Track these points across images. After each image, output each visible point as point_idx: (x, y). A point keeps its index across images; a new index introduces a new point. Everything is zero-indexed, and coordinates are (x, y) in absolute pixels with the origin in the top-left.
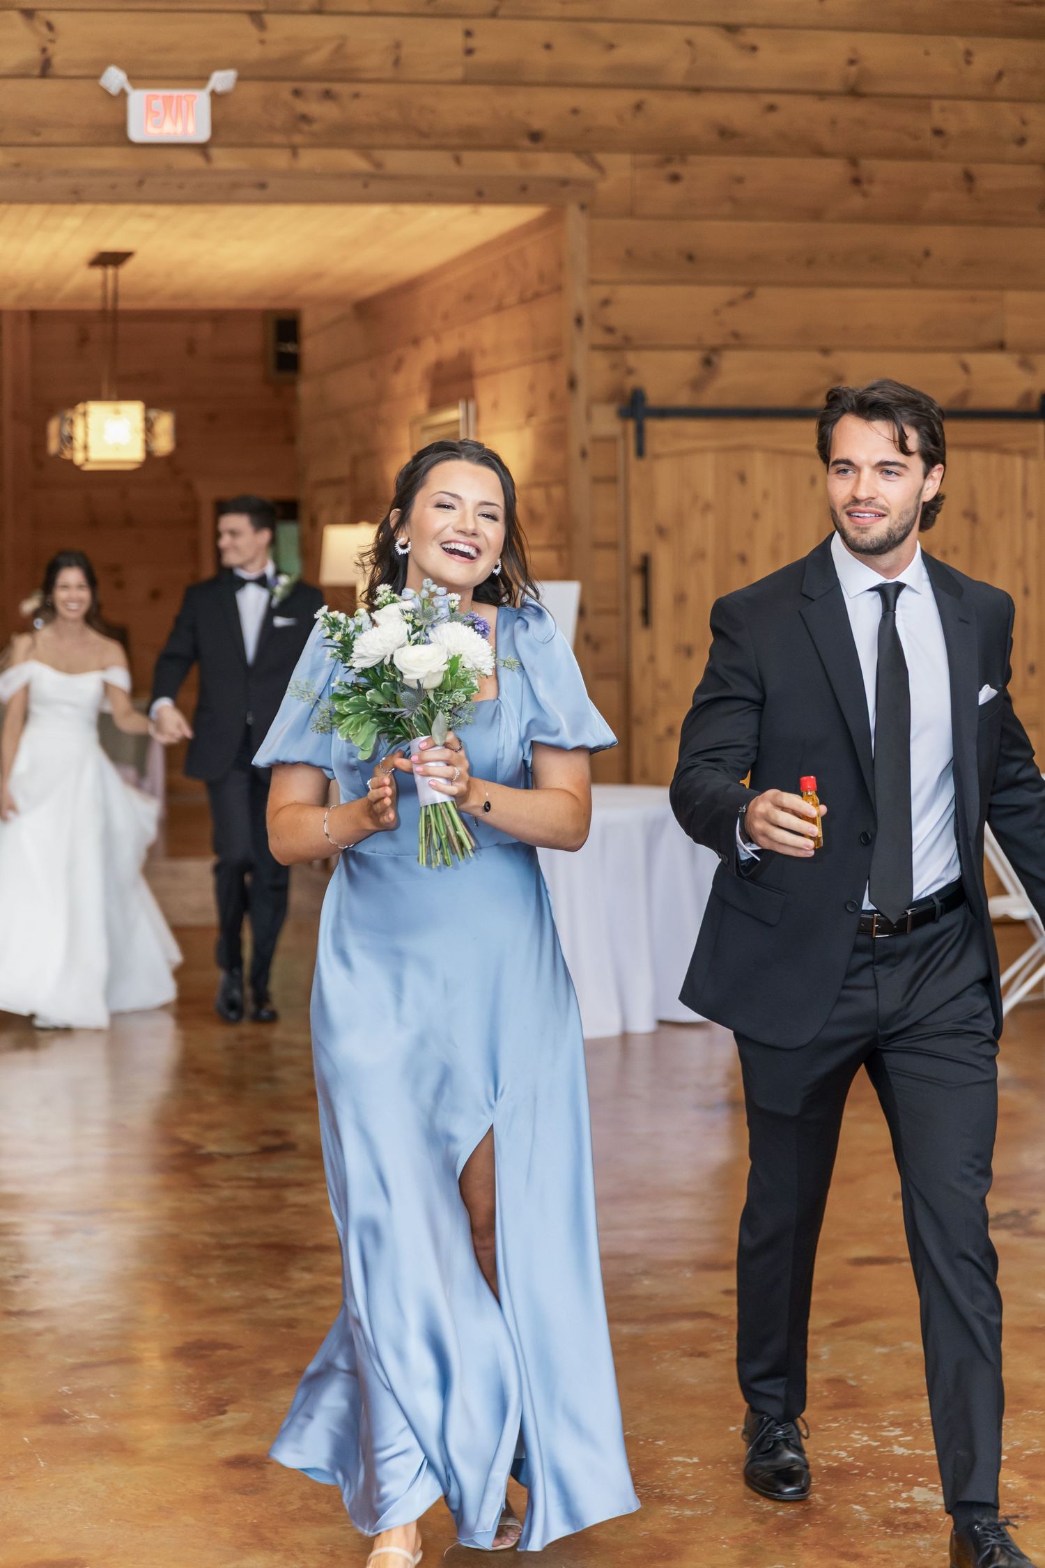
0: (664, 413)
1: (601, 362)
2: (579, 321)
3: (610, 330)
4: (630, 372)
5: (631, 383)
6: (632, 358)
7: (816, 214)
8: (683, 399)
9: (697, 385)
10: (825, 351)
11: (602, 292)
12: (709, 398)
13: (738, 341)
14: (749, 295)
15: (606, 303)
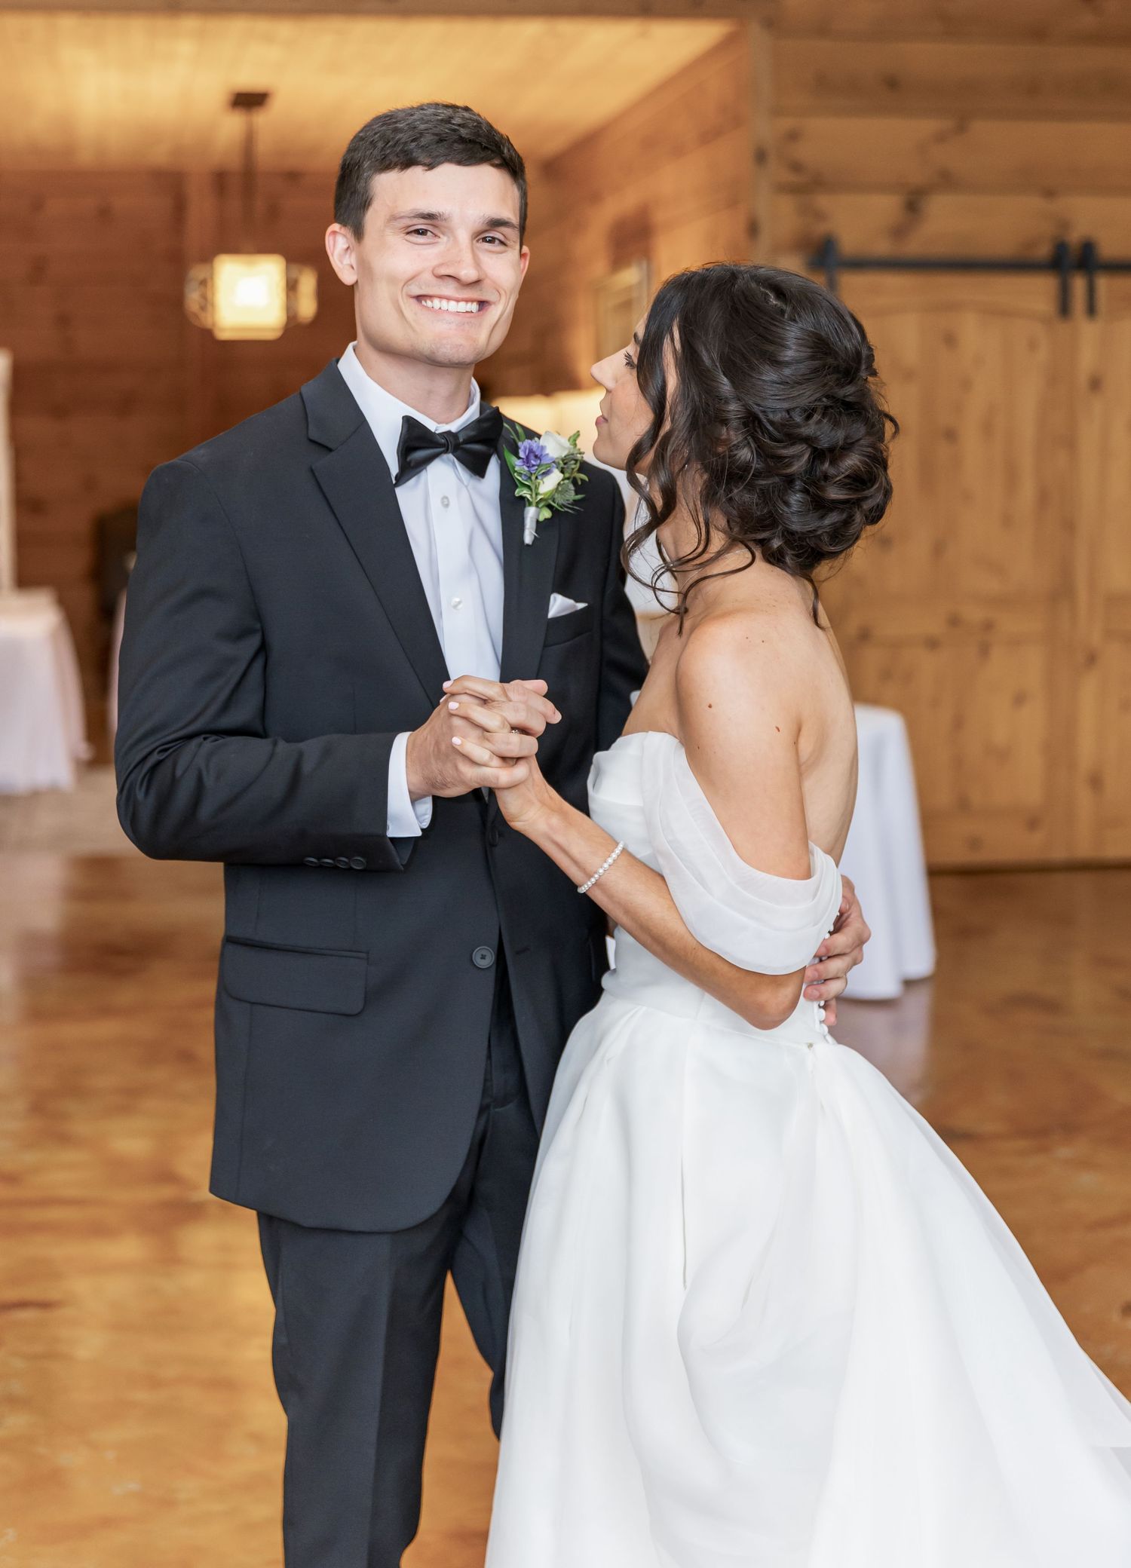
0: (861, 264)
1: (787, 206)
2: (761, 157)
3: (796, 167)
4: (820, 216)
5: (821, 229)
6: (823, 201)
7: (1038, 33)
8: (883, 247)
9: (899, 232)
10: (1050, 193)
11: (786, 123)
12: (914, 246)
13: (947, 181)
14: (961, 128)
15: (793, 136)
